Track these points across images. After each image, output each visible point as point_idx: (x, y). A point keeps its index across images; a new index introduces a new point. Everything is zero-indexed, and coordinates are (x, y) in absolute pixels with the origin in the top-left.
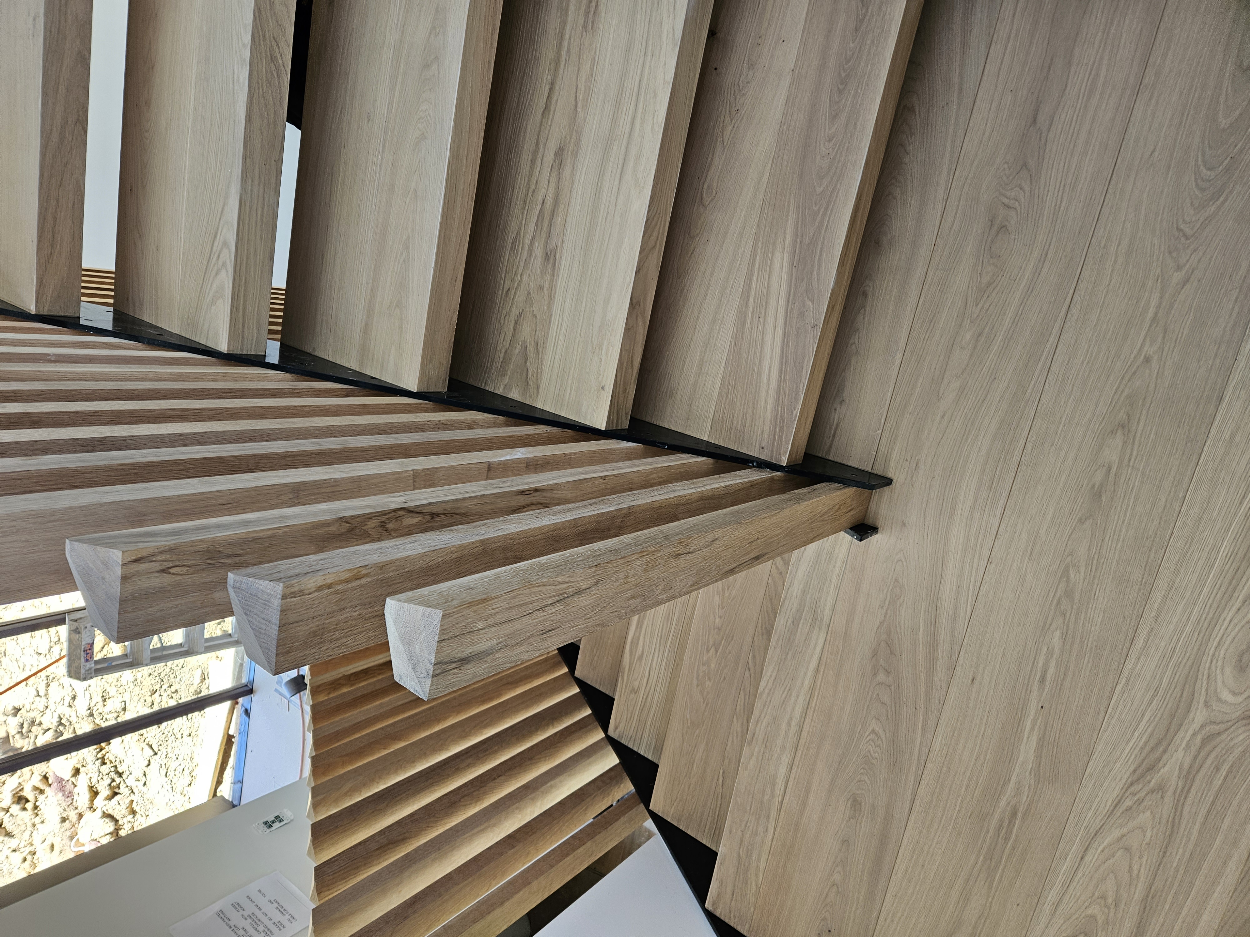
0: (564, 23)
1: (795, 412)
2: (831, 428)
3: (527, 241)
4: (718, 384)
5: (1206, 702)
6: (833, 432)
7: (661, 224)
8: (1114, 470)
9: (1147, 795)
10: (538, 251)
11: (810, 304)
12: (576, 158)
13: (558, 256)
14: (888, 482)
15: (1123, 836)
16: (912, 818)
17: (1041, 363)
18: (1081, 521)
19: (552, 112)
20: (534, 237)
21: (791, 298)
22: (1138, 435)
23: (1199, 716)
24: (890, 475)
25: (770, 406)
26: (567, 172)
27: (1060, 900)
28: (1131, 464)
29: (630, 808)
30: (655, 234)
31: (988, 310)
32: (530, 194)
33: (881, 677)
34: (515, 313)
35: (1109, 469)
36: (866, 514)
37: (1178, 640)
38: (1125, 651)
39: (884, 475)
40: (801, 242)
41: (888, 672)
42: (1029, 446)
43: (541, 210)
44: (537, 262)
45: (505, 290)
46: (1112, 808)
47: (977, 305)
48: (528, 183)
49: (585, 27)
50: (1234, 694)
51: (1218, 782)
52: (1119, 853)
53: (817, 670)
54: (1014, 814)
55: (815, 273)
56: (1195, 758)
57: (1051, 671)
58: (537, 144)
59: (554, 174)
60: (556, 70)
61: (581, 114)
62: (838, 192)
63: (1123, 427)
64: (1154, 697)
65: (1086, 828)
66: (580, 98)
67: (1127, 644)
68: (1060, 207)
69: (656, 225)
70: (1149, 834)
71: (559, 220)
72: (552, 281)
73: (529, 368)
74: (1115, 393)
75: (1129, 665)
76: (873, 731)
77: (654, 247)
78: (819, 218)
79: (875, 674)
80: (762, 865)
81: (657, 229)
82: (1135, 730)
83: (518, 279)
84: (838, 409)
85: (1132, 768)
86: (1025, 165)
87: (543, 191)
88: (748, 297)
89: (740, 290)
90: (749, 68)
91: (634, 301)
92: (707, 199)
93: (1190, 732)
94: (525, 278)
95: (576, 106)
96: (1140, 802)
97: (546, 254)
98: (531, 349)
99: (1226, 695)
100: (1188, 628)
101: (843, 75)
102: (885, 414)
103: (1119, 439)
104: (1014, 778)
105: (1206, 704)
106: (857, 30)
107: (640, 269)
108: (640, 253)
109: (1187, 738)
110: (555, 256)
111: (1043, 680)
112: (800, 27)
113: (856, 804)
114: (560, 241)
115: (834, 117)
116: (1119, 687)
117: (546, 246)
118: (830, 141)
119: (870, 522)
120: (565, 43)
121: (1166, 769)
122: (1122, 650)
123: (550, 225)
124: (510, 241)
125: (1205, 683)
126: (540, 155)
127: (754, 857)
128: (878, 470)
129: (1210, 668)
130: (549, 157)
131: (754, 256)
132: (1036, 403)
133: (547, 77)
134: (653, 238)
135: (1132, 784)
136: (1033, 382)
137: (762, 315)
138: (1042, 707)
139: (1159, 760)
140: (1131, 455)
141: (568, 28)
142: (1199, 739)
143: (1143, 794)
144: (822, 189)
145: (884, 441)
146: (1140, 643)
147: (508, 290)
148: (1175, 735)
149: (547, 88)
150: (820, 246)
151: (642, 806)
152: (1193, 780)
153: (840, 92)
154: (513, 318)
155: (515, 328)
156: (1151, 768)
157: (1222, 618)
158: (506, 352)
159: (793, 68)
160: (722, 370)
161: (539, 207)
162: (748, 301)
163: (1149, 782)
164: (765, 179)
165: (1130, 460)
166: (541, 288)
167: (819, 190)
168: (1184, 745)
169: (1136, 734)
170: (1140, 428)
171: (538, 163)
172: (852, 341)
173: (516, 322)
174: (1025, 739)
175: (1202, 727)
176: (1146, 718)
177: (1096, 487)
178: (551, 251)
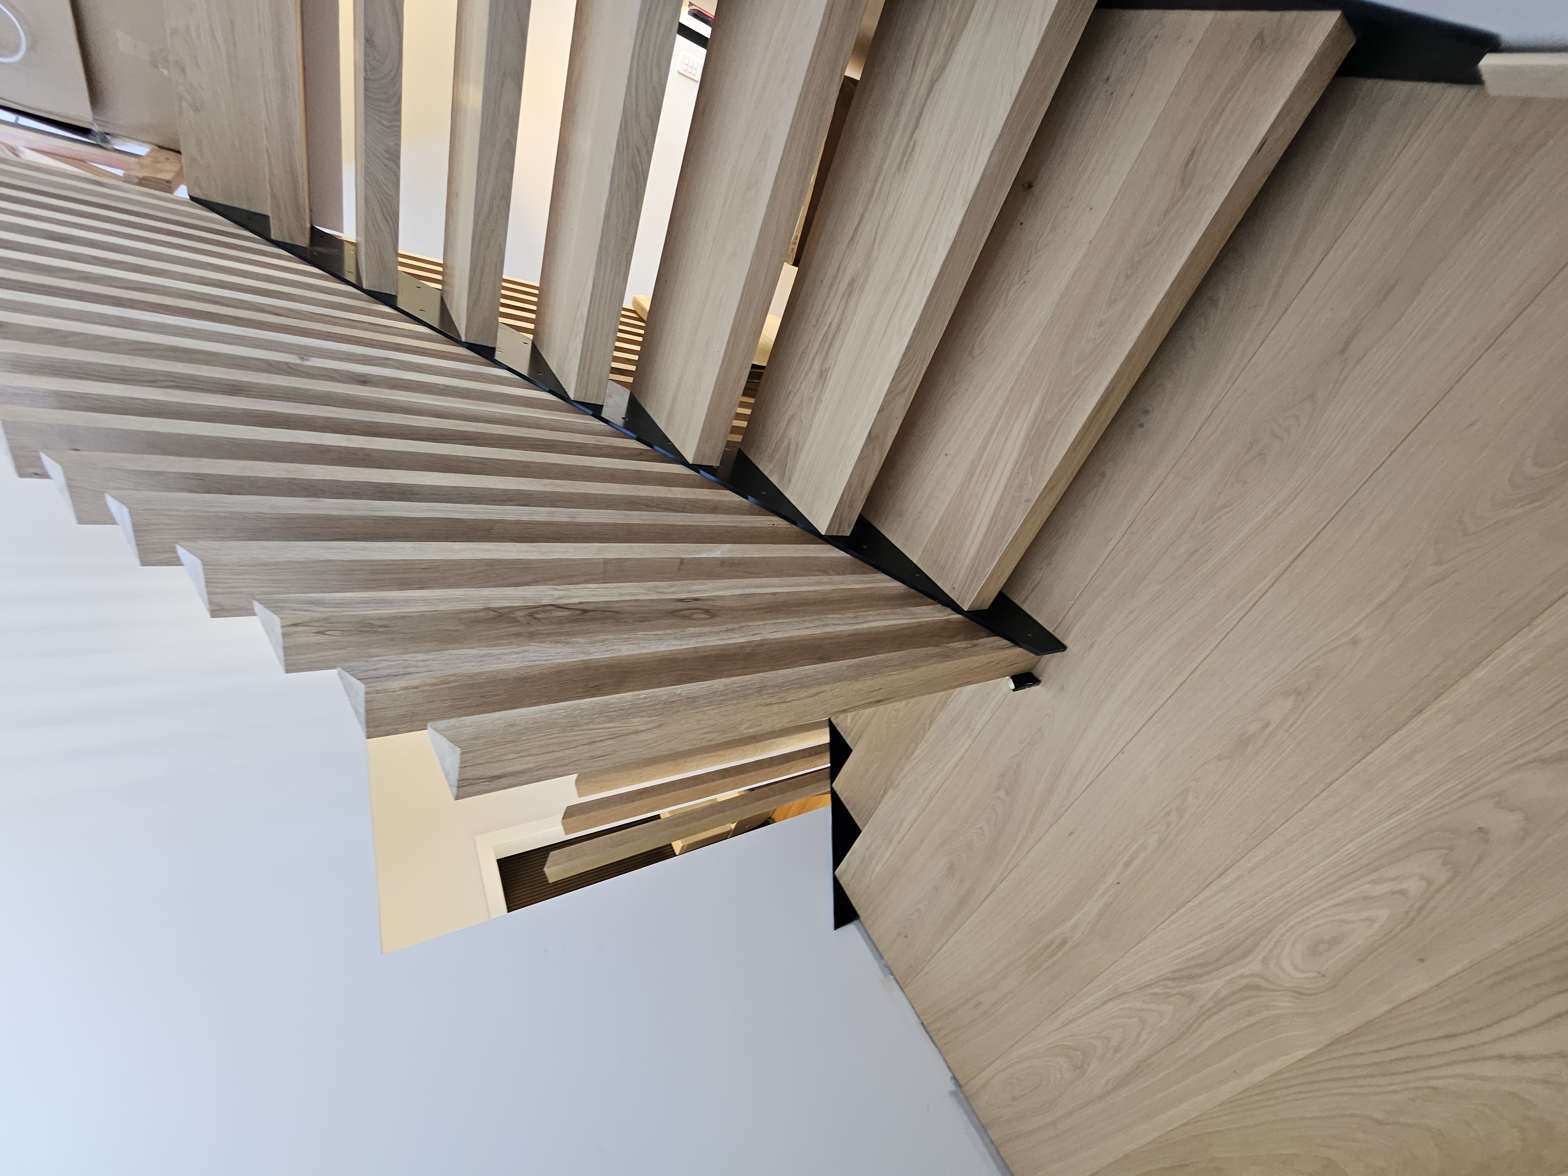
0: (884, 158)
1: (988, 569)
2: (1032, 583)
3: (812, 356)
4: (937, 521)
5: (1265, 958)
6: (1033, 586)
7: (915, 371)
8: (1271, 728)
9: (1177, 994)
10: (816, 367)
11: (1030, 478)
12: (862, 292)
13: (828, 376)
14: (1060, 647)
15: (1143, 1010)
16: (988, 900)
17: (1243, 602)
18: (1219, 758)
19: (855, 243)
20: (817, 352)
21: (1017, 468)
22: (1309, 709)
23: (1253, 965)
24: (1066, 643)
25: (970, 556)
26: (852, 303)
27: (1074, 1020)
28: (1291, 731)
29: (819, 780)
30: (907, 380)
31: (1212, 531)
32: (823, 314)
33: (1002, 793)
34: (789, 413)
35: (1267, 725)
36: (1036, 665)
37: (1263, 898)
38: (1209, 880)
39: (1061, 640)
40: (1042, 419)
41: (1008, 794)
42: (1199, 671)
43: (827, 331)
44: (813, 376)
45: (788, 392)
46: (1143, 985)
47: (1203, 522)
48: (824, 305)
49: (900, 165)
50: (1296, 968)
51: (1243, 1024)
52: (1135, 1020)
53: (957, 765)
54: (1064, 943)
55: (1045, 451)
56: (1233, 993)
57: (1137, 861)
58: (838, 270)
59: (843, 302)
60: (868, 204)
61: (875, 252)
62: (1090, 381)
63: (1299, 694)
64: (1217, 928)
65: (1115, 986)
66: (879, 236)
67: (1214, 876)
68: (1331, 453)
69: (909, 371)
70: (1165, 1021)
71: (837, 344)
72: (820, 395)
73: (788, 462)
74: (1305, 659)
75: (1207, 893)
76: (981, 828)
77: (904, 391)
78: (1065, 401)
79: (998, 789)
80: (877, 869)
81: (910, 375)
82: (1190, 942)
83: (798, 385)
84: (1044, 569)
85: (1174, 968)
86: (1312, 396)
87: (832, 315)
88: (983, 453)
89: (979, 444)
90: (1051, 230)
91: (873, 435)
92: (977, 351)
93: (1238, 973)
94: (803, 386)
95: (874, 243)
96: (1169, 995)
97: (821, 371)
98: (792, 448)
99: (1287, 965)
100: (1278, 894)
101: (1136, 259)
102: (1082, 589)
103: (1290, 702)
104: (1073, 921)
105: (1265, 961)
106: (1166, 212)
107: (884, 409)
108: (886, 395)
109: (1233, 975)
110: (827, 374)
111: (1128, 864)
112: (1113, 196)
113: (951, 868)
114: (833, 363)
115: (1113, 302)
116: (1191, 904)
117: (822, 365)
118: (1100, 325)
119: (1036, 673)
120: (881, 179)
121: (1202, 986)
122: (1208, 877)
123: (830, 347)
124: (800, 350)
125: (1272, 944)
126: (838, 281)
127: (874, 862)
128: (1058, 635)
129: (1283, 935)
130: (844, 285)
131: (999, 417)
132: (1222, 637)
133: (860, 209)
134: (904, 384)
135: (1168, 979)
136: (1227, 616)
137: (989, 474)
138: (1118, 883)
139: (1200, 976)
140: (1295, 722)
141: (886, 164)
142: (1244, 982)
143: (1175, 991)
144: (1077, 373)
145: (1072, 612)
146: (1226, 880)
147: (790, 392)
148: (1224, 966)
149: (858, 219)
150: (1056, 428)
151: (829, 781)
152: (1224, 1008)
153: (1128, 277)
154: (787, 417)
155: (787, 425)
156: (1190, 977)
157: (1316, 903)
158: (777, 443)
159: (1091, 239)
160: (944, 509)
161: (826, 329)
162: (982, 456)
163: (1184, 986)
164: (1032, 346)
165: (1291, 726)
166: (811, 399)
167: (1074, 373)
168: (1227, 978)
169: (1189, 946)
170: (1315, 703)
171: (836, 287)
172: (1076, 514)
173: (789, 421)
174: (1095, 898)
175: (1252, 975)
176: (1204, 939)
177: (1246, 736)
178: (825, 370)
